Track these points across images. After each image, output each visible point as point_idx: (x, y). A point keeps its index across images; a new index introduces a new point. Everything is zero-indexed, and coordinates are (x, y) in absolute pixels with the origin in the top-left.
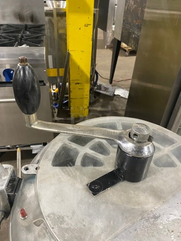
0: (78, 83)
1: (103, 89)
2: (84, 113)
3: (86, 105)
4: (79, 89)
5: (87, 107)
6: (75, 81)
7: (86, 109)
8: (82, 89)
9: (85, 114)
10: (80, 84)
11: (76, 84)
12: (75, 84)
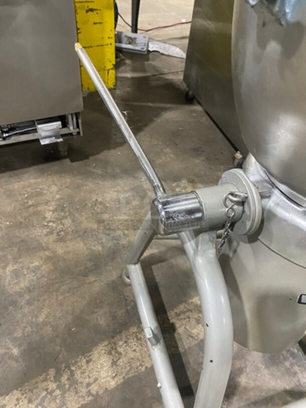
0: (92, 10)
1: (125, 40)
2: (108, 79)
3: (111, 62)
4: (95, 23)
5: (112, 66)
6: (86, 4)
7: (110, 71)
8: (100, 23)
9: (109, 82)
10: (95, 12)
11: (87, 11)
12: (85, 11)
